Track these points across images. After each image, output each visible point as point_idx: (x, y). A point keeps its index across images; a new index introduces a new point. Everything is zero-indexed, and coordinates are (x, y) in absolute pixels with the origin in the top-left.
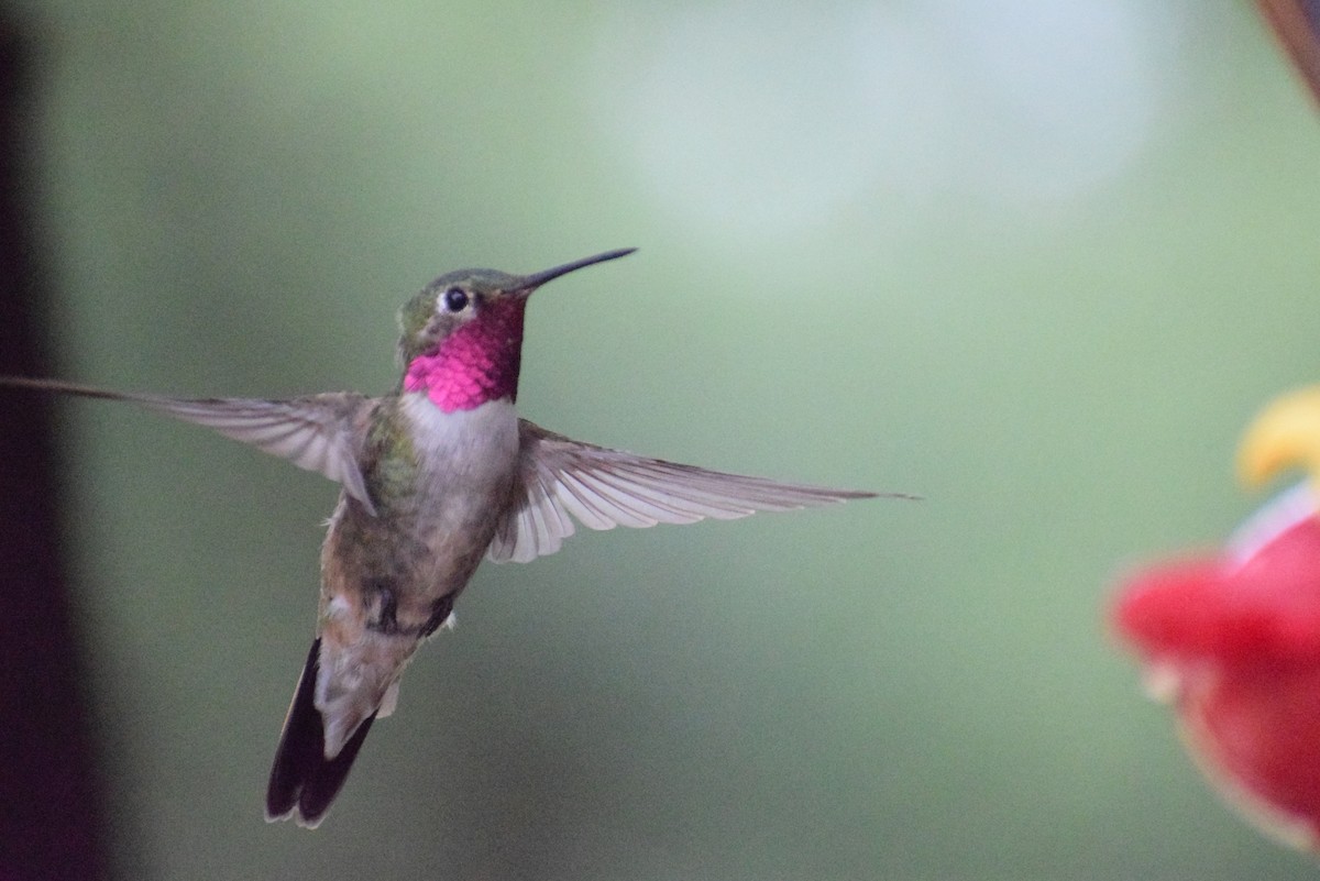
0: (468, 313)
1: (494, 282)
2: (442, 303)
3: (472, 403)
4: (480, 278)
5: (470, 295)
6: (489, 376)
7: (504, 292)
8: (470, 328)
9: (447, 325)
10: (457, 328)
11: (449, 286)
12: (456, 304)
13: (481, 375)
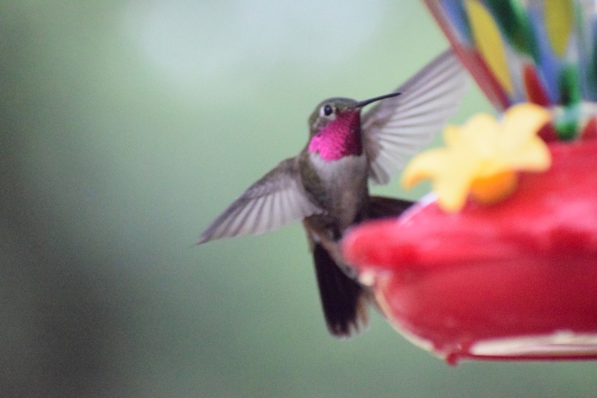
0: (332, 117)
1: (345, 103)
2: (322, 112)
3: (337, 158)
4: (340, 102)
5: (334, 109)
6: (343, 146)
7: (348, 108)
8: (334, 123)
9: (324, 122)
10: (328, 124)
11: (326, 104)
12: (328, 113)
13: (339, 145)
